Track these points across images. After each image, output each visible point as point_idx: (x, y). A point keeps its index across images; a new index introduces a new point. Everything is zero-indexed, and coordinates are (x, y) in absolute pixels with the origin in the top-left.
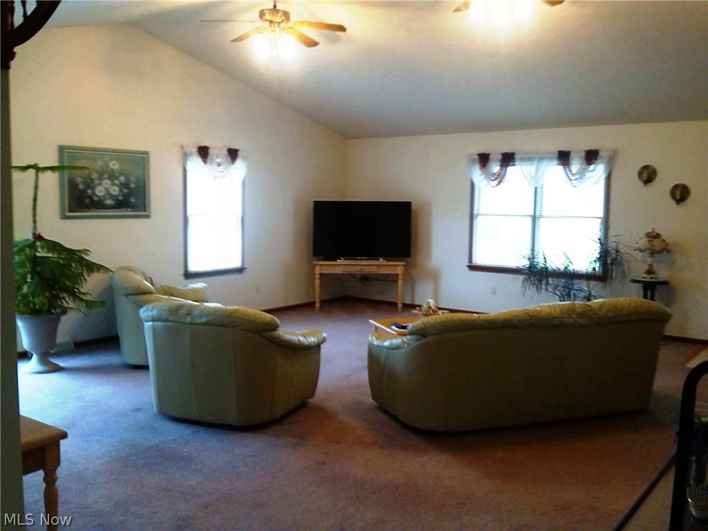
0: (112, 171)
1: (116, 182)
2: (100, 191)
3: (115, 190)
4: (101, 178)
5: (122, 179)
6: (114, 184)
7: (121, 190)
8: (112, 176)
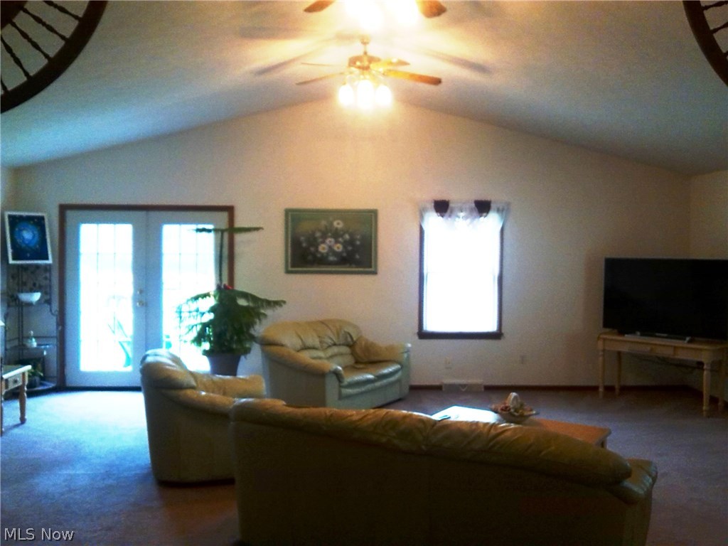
0: (337, 229)
1: (340, 239)
2: (323, 248)
3: (338, 248)
4: (324, 236)
5: (347, 237)
6: (337, 242)
7: (345, 247)
8: (336, 235)
